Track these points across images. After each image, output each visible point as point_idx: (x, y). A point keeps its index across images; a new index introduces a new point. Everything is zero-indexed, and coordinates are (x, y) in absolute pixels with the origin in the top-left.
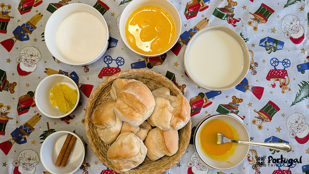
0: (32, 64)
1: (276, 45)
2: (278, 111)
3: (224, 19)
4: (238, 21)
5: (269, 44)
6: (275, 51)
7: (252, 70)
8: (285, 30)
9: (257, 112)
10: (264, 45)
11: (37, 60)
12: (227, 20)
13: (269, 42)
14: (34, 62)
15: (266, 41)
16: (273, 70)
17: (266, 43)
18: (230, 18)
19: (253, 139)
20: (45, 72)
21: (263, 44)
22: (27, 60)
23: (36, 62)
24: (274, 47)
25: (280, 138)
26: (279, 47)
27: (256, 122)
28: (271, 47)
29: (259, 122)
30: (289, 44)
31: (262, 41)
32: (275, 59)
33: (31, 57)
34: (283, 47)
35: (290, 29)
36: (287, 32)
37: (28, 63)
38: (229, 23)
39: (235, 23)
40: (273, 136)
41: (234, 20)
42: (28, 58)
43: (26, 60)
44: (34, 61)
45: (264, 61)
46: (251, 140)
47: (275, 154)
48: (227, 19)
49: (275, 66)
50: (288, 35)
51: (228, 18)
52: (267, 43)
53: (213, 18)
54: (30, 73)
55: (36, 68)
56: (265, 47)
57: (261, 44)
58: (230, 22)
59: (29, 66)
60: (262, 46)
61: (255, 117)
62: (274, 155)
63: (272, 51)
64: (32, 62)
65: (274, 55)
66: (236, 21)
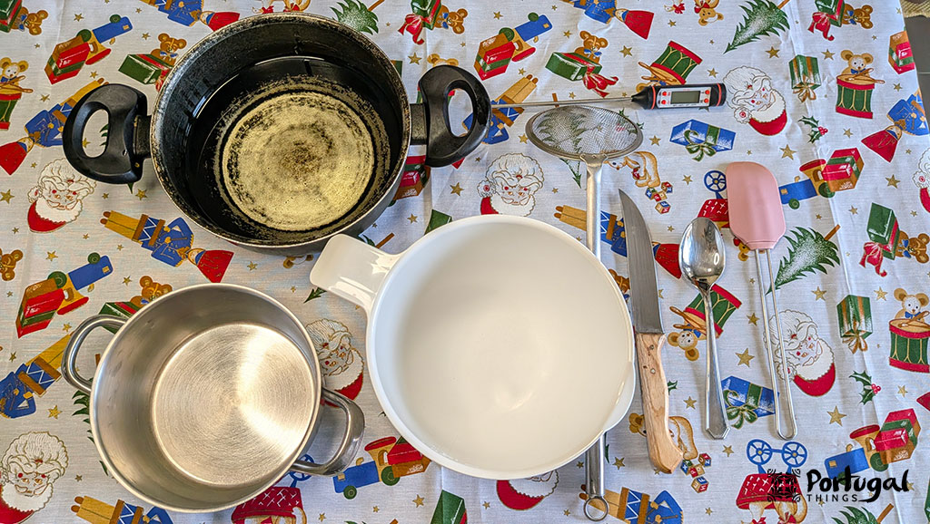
0: (68, 201)
1: (715, 140)
2: (738, 307)
3: (575, 79)
4: (613, 83)
5: (696, 136)
6: (712, 154)
7: (657, 200)
8: (735, 102)
9: (681, 314)
10: (683, 139)
11: (83, 193)
12: (582, 81)
13: (696, 134)
14: (75, 197)
15: (687, 129)
16: (713, 201)
17: (687, 134)
18: (592, 75)
19: (674, 388)
20: (103, 221)
21: (681, 136)
22: (58, 192)
23: (80, 198)
24: (710, 145)
25: (752, 382)
26: (721, 144)
27: (680, 339)
28: (702, 144)
29: (689, 338)
30: (745, 135)
31: (676, 130)
32: (718, 174)
33: (69, 185)
34: (732, 143)
35: (750, 101)
36: (742, 106)
37: (58, 200)
38: (589, 88)
39: (604, 88)
40: (731, 378)
41: (600, 79)
42: (60, 187)
43: (54, 192)
44: (74, 193)
45: (688, 179)
46: (669, 390)
47: (743, 426)
48: (584, 79)
49: (716, 192)
50: (743, 114)
51: (586, 76)
52: (691, 135)
53: (546, 77)
54: (61, 224)
55: (79, 212)
56: (685, 144)
57: (677, 138)
58: (591, 85)
59: (60, 207)
60: (676, 141)
61: (674, 326)
62: (740, 430)
63: (705, 154)
64: (68, 197)
65: (710, 162)
66: (606, 83)
